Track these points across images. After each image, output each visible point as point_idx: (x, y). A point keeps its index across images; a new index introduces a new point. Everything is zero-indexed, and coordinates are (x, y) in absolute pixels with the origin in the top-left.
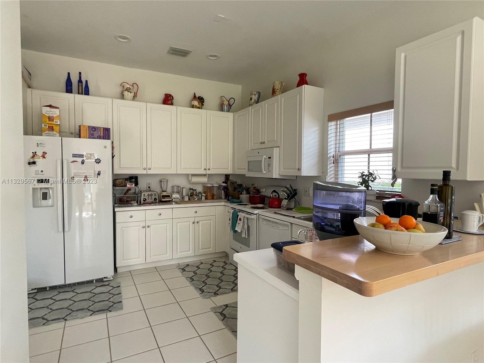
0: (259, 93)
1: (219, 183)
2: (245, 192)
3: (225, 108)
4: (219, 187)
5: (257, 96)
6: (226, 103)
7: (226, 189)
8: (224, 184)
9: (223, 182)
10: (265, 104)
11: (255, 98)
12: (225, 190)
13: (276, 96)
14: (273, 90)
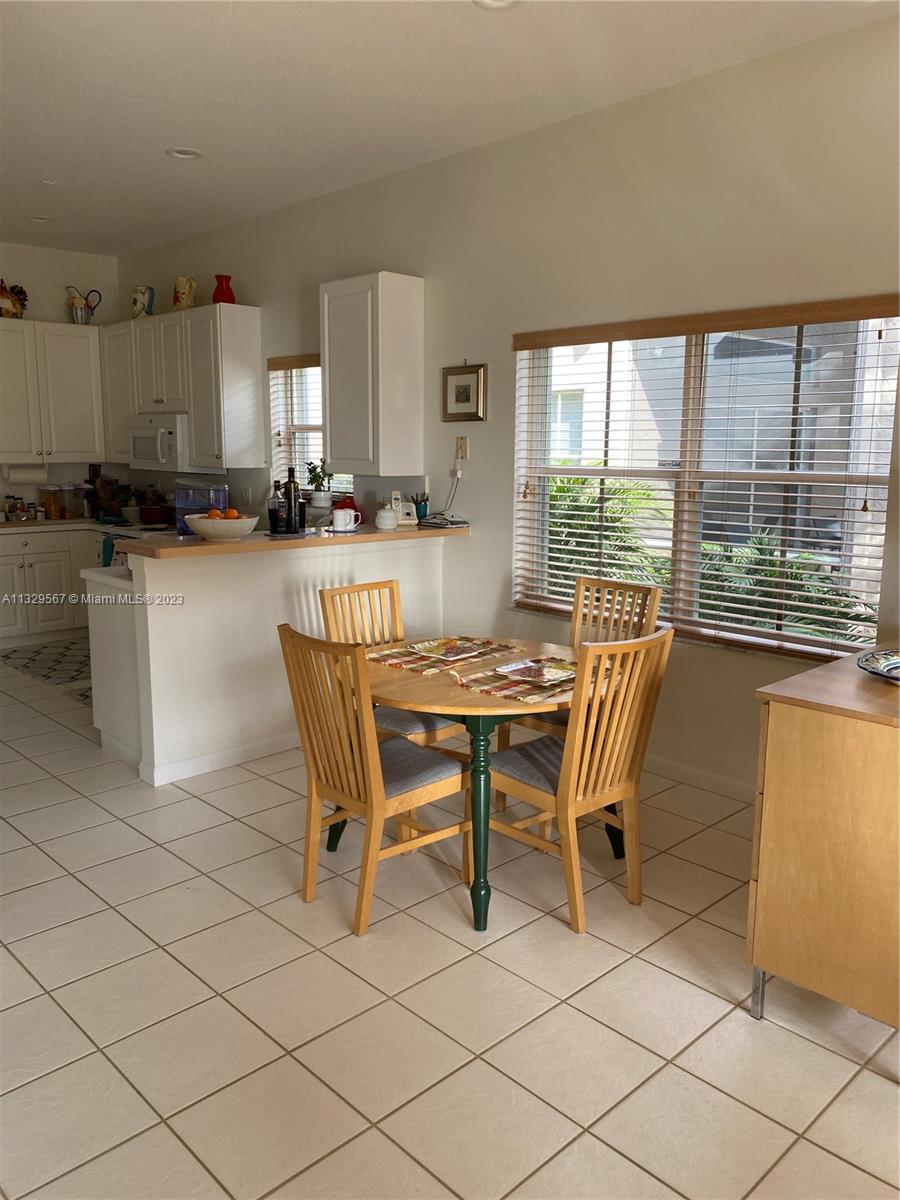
1: (76, 483)
2: (133, 501)
3: (80, 313)
4: (77, 491)
5: (147, 296)
6: (80, 303)
7: (91, 495)
8: (87, 486)
9: (86, 482)
10: (160, 321)
12: (91, 499)
13: (178, 310)
14: (176, 292)
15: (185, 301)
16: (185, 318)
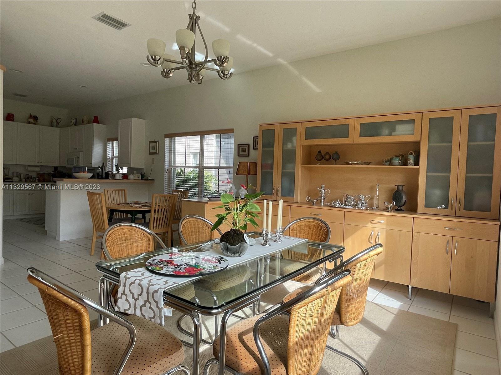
0: (76, 119)
3: (54, 124)
5: (75, 121)
6: (55, 121)
10: (78, 127)
11: (74, 121)
13: (83, 124)
14: (83, 120)
15: (85, 122)
16: (84, 127)
